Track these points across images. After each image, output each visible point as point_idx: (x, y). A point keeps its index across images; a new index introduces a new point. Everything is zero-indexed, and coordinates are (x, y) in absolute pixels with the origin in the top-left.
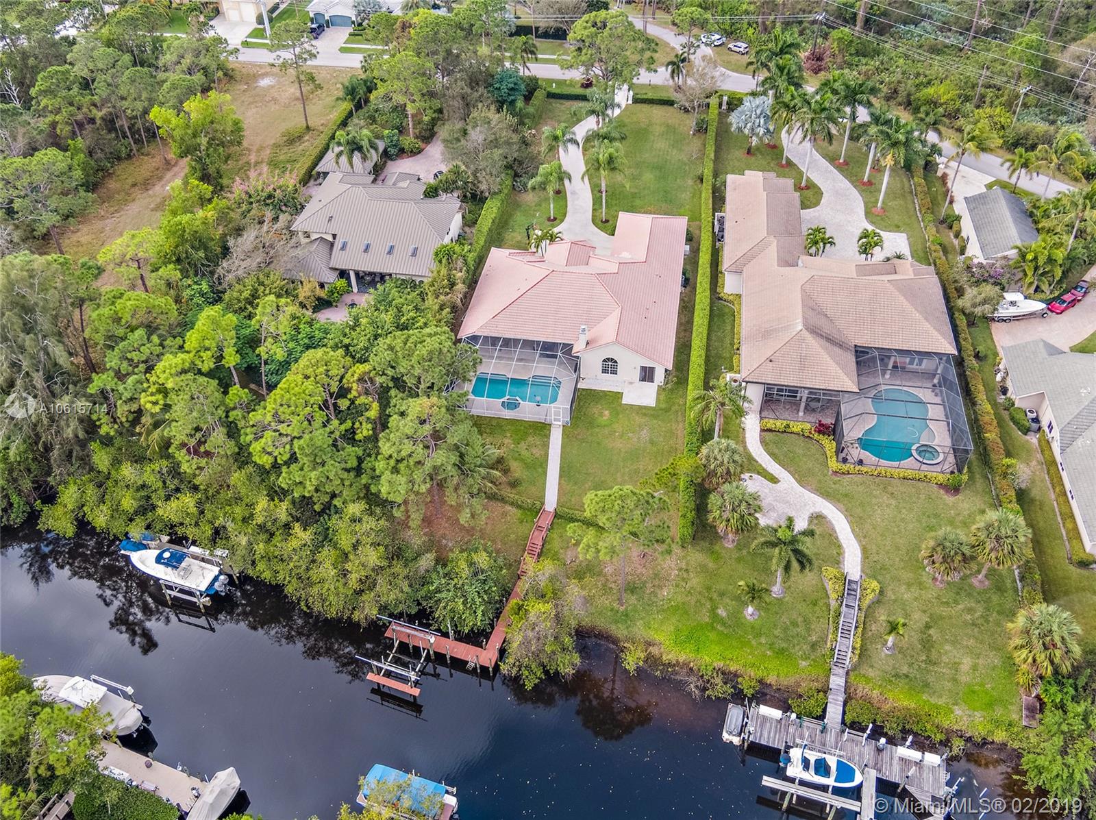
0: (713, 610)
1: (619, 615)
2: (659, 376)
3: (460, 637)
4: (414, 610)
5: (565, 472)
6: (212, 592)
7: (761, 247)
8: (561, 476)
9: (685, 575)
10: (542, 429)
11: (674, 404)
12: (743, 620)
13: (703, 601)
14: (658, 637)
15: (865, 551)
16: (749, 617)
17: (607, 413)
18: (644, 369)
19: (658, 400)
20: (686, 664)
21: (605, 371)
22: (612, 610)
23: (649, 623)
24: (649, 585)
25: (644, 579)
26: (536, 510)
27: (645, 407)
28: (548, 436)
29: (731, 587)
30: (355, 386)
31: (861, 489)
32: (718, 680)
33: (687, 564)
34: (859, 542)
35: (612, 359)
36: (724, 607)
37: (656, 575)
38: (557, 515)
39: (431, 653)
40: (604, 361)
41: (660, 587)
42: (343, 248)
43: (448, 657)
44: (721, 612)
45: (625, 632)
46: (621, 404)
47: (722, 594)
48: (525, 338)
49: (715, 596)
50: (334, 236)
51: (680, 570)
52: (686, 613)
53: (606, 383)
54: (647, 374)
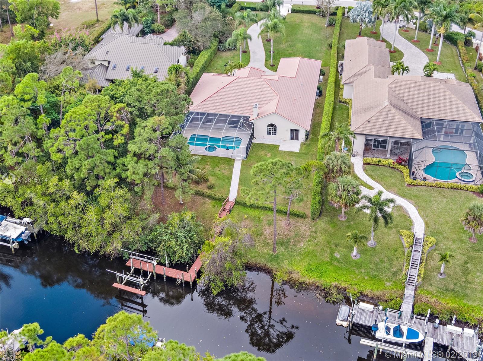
0: (332, 253)
1: (273, 257)
2: (302, 135)
3: (173, 266)
4: (144, 249)
5: (243, 181)
6: (20, 240)
7: (365, 70)
8: (239, 184)
9: (314, 235)
10: (230, 161)
11: (310, 151)
12: (350, 259)
13: (325, 249)
14: (297, 269)
15: (427, 224)
16: (354, 258)
17: (269, 154)
18: (292, 130)
19: (301, 149)
20: (314, 284)
21: (269, 133)
22: (268, 255)
23: (292, 261)
24: (292, 240)
25: (289, 237)
26: (222, 200)
27: (293, 152)
28: (233, 165)
29: (343, 241)
30: (115, 114)
31: (425, 193)
32: (334, 291)
33: (316, 229)
34: (424, 219)
35: (273, 125)
36: (338, 252)
37: (296, 235)
38: (237, 203)
39: (154, 274)
40: (268, 126)
41: (299, 242)
42: (113, 69)
43: (165, 276)
44: (337, 255)
45: (276, 267)
46: (278, 151)
47: (337, 245)
48: (221, 113)
49: (333, 246)
50: (109, 62)
51: (312, 232)
52: (315, 256)
53: (270, 140)
54: (294, 134)
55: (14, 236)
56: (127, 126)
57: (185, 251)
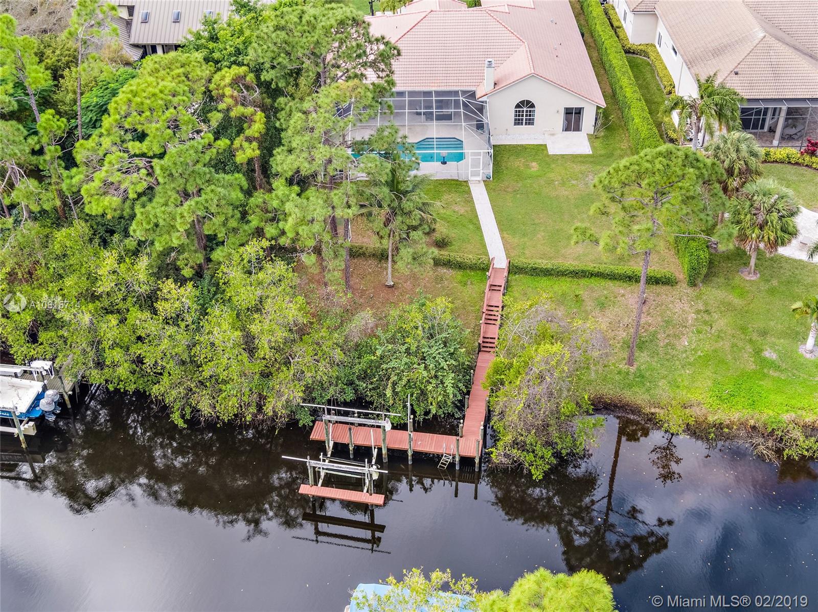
0: (758, 352)
1: (631, 377)
2: (588, 120)
3: (421, 427)
4: (350, 396)
5: (504, 224)
6: (37, 415)
8: (501, 230)
9: (706, 317)
11: (614, 149)
12: (802, 360)
13: (740, 344)
14: (693, 397)
16: (808, 356)
17: (534, 164)
18: (568, 112)
19: (593, 147)
20: (743, 424)
21: (518, 122)
22: (619, 373)
23: (675, 380)
24: (661, 336)
25: (652, 329)
26: (483, 268)
27: (581, 156)
28: (469, 192)
29: (772, 323)
30: (228, 91)
32: (797, 434)
33: (706, 304)
35: (528, 102)
36: (770, 347)
37: (667, 322)
38: (514, 269)
39: (384, 451)
40: (518, 106)
41: (677, 337)
42: (145, 21)
43: (410, 453)
44: (769, 354)
45: (646, 397)
46: (548, 156)
47: (764, 333)
48: (410, 89)
49: (755, 337)
50: (131, 9)
51: (698, 312)
52: (722, 361)
53: (523, 136)
54: (573, 118)
55: (23, 407)
56: (260, 116)
57: (450, 390)
